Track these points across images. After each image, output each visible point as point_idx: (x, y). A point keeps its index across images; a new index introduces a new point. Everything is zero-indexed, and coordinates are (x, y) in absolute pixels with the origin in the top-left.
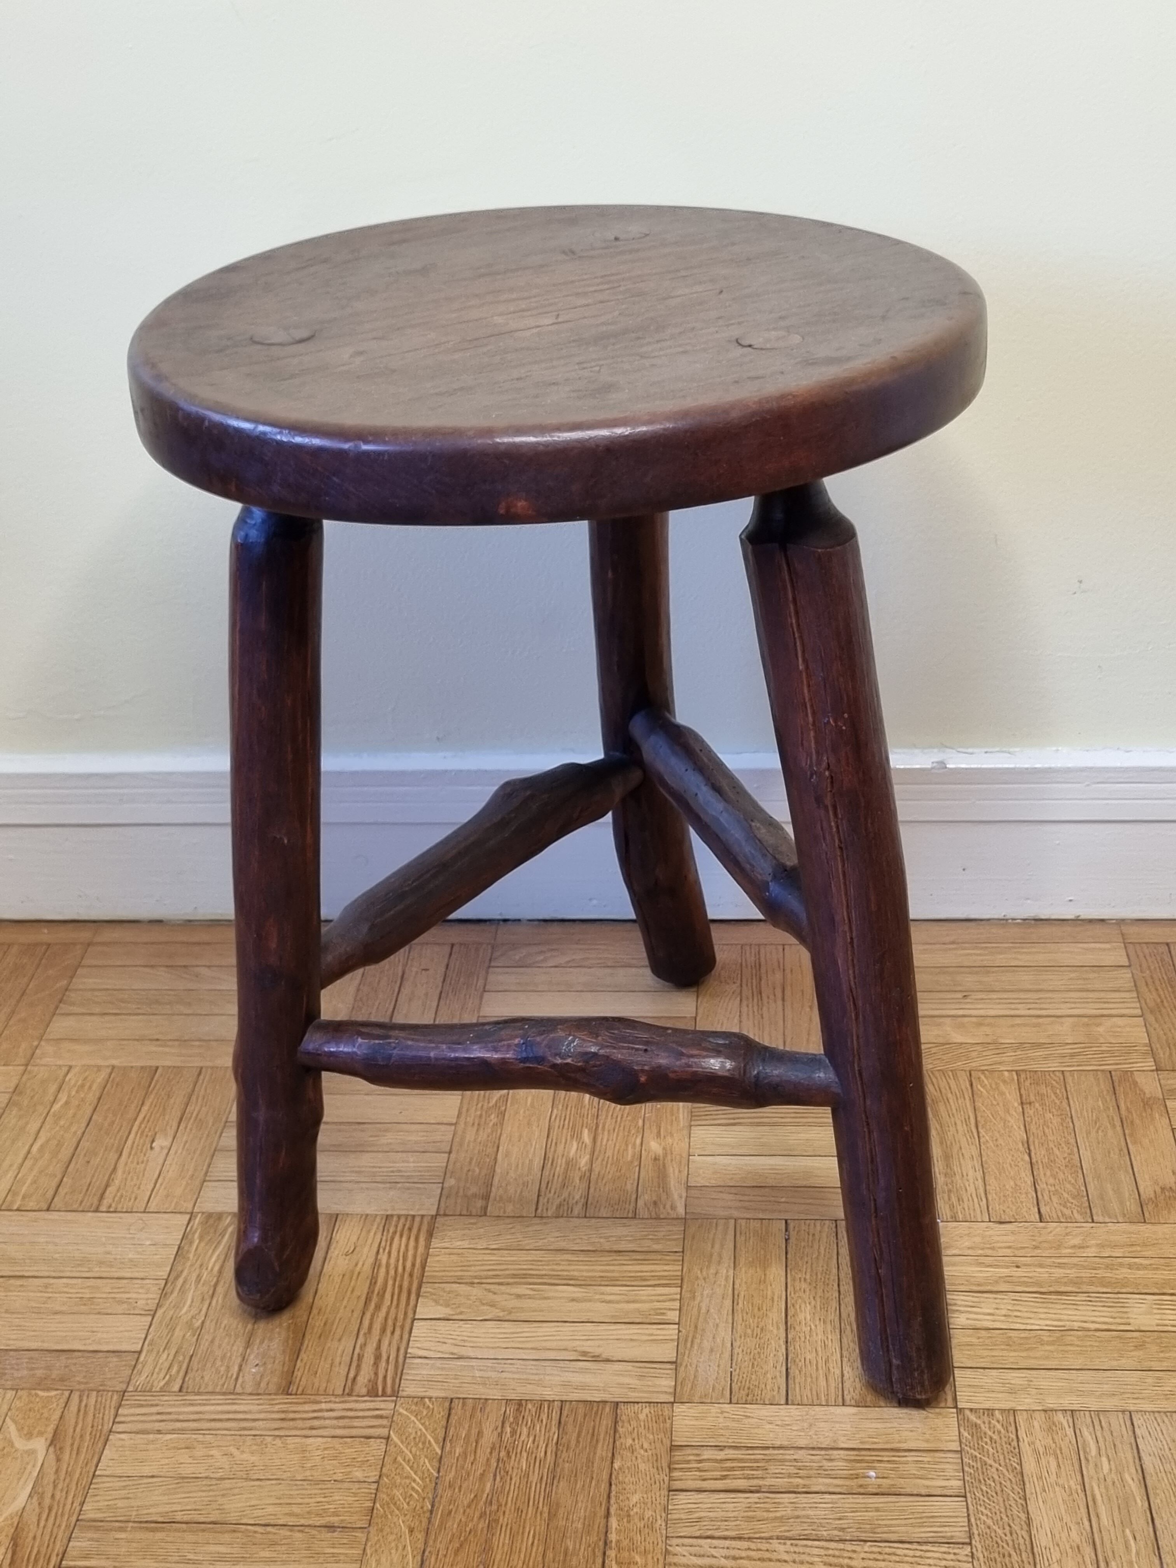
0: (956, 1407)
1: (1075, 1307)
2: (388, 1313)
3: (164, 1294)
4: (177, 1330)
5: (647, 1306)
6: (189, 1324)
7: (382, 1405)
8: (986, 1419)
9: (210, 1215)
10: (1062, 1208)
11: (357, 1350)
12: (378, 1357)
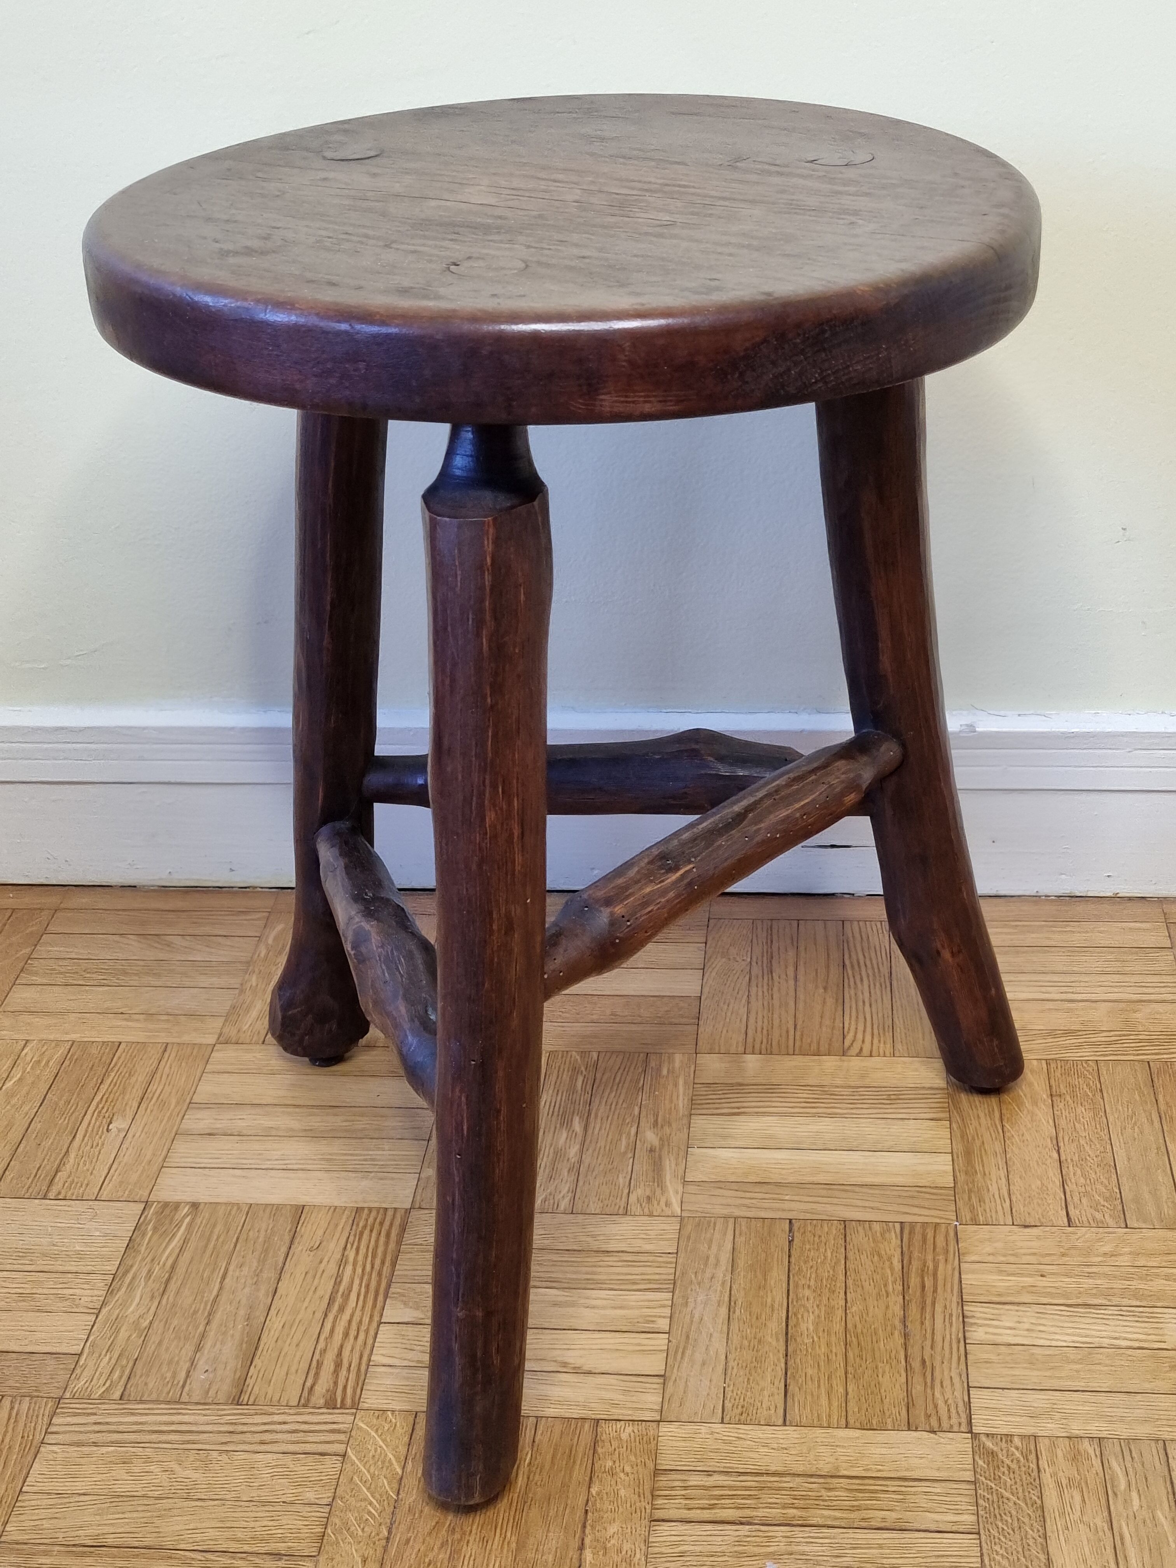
0: (971, 1432)
1: (1104, 1321)
2: (352, 1316)
3: (110, 1290)
4: (122, 1330)
5: (636, 1312)
6: (136, 1324)
7: (340, 1419)
8: (1004, 1445)
9: (166, 1205)
10: (1092, 1211)
11: (317, 1356)
12: (338, 1365)
